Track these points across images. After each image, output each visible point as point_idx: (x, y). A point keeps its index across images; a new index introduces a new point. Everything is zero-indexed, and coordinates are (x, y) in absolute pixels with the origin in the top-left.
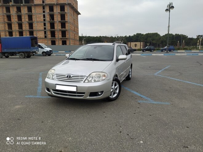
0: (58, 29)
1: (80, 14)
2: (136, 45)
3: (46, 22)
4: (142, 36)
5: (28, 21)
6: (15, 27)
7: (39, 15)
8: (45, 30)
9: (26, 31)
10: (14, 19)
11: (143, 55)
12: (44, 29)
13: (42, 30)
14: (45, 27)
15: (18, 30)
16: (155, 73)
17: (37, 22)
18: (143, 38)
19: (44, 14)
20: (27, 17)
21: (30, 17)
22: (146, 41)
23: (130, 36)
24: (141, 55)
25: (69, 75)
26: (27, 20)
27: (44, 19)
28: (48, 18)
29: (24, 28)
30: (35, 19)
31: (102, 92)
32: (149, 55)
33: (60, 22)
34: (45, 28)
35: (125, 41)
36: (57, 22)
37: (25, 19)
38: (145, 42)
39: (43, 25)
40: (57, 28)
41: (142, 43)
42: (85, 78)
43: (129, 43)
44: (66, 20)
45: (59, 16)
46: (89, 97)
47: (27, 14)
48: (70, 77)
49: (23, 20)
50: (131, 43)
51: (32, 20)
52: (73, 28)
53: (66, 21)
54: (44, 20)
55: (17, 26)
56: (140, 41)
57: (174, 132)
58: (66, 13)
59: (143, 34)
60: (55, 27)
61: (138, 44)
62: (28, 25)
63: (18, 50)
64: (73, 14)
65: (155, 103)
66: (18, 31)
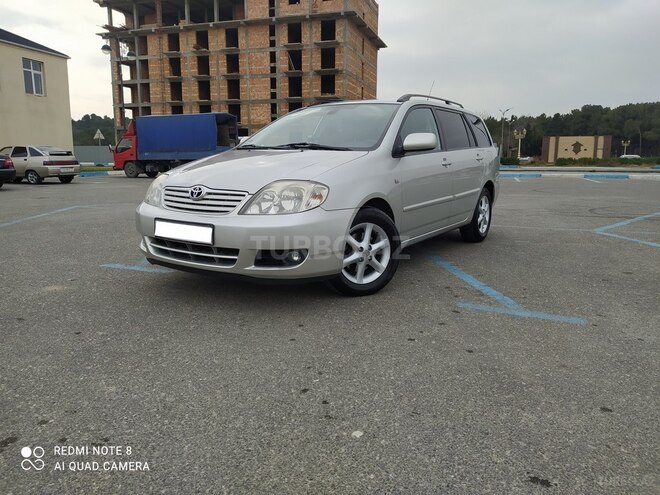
0: (312, 96)
1: (384, 46)
2: (577, 147)
3: (278, 76)
4: (605, 116)
5: (226, 73)
6: (190, 93)
7: (259, 55)
8: (274, 101)
9: (220, 103)
10: (190, 69)
11: (592, 177)
12: (269, 97)
13: (264, 102)
14: (273, 91)
15: (198, 100)
16: (598, 227)
17: (253, 76)
18: (608, 120)
19: (272, 49)
20: (223, 62)
21: (233, 62)
22: (617, 132)
23: (557, 115)
24: (585, 176)
25: (198, 187)
26: (224, 70)
27: (272, 65)
28: (283, 63)
29: (214, 95)
30: (247, 67)
31: (302, 254)
32: (617, 177)
33: (318, 72)
34: (273, 95)
35: (538, 131)
36: (311, 73)
37: (218, 68)
38: (614, 138)
39: (268, 85)
40: (309, 93)
41: (601, 139)
42: (245, 200)
43: (552, 139)
44: (336, 68)
45: (318, 56)
46: (253, 268)
47: (223, 51)
48: (199, 194)
49: (213, 70)
50: (561, 138)
51: (238, 71)
52: (359, 90)
53: (337, 71)
54: (273, 70)
55: (196, 88)
56: (596, 134)
57: (527, 418)
58: (338, 43)
59: (608, 109)
60: (304, 91)
61: (587, 141)
62: (224, 87)
63: (180, 154)
64: (359, 47)
65: (526, 314)
66: (198, 102)
